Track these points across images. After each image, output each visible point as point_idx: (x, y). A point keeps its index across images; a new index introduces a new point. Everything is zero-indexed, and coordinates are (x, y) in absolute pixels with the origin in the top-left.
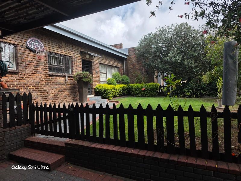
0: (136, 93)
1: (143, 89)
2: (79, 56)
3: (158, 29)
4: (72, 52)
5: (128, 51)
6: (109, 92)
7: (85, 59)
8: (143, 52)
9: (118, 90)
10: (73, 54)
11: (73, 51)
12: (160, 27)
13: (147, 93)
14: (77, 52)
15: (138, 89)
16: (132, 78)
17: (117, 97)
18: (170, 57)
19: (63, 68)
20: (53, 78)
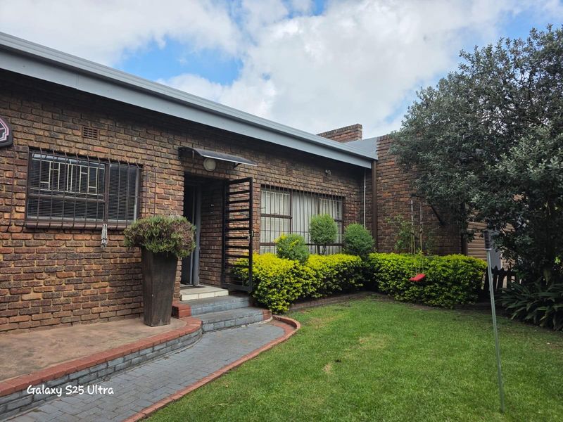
0: (394, 286)
1: (418, 277)
2: (172, 162)
3: (468, 57)
4: (142, 151)
5: (376, 146)
6: (270, 287)
7: (199, 172)
8: (417, 148)
9: (317, 276)
10: (145, 157)
11: (148, 147)
12: (476, 47)
13: (432, 291)
14: (165, 150)
15: (398, 272)
16: (387, 231)
17: (314, 299)
18: (518, 160)
19: (101, 204)
20: (42, 236)
